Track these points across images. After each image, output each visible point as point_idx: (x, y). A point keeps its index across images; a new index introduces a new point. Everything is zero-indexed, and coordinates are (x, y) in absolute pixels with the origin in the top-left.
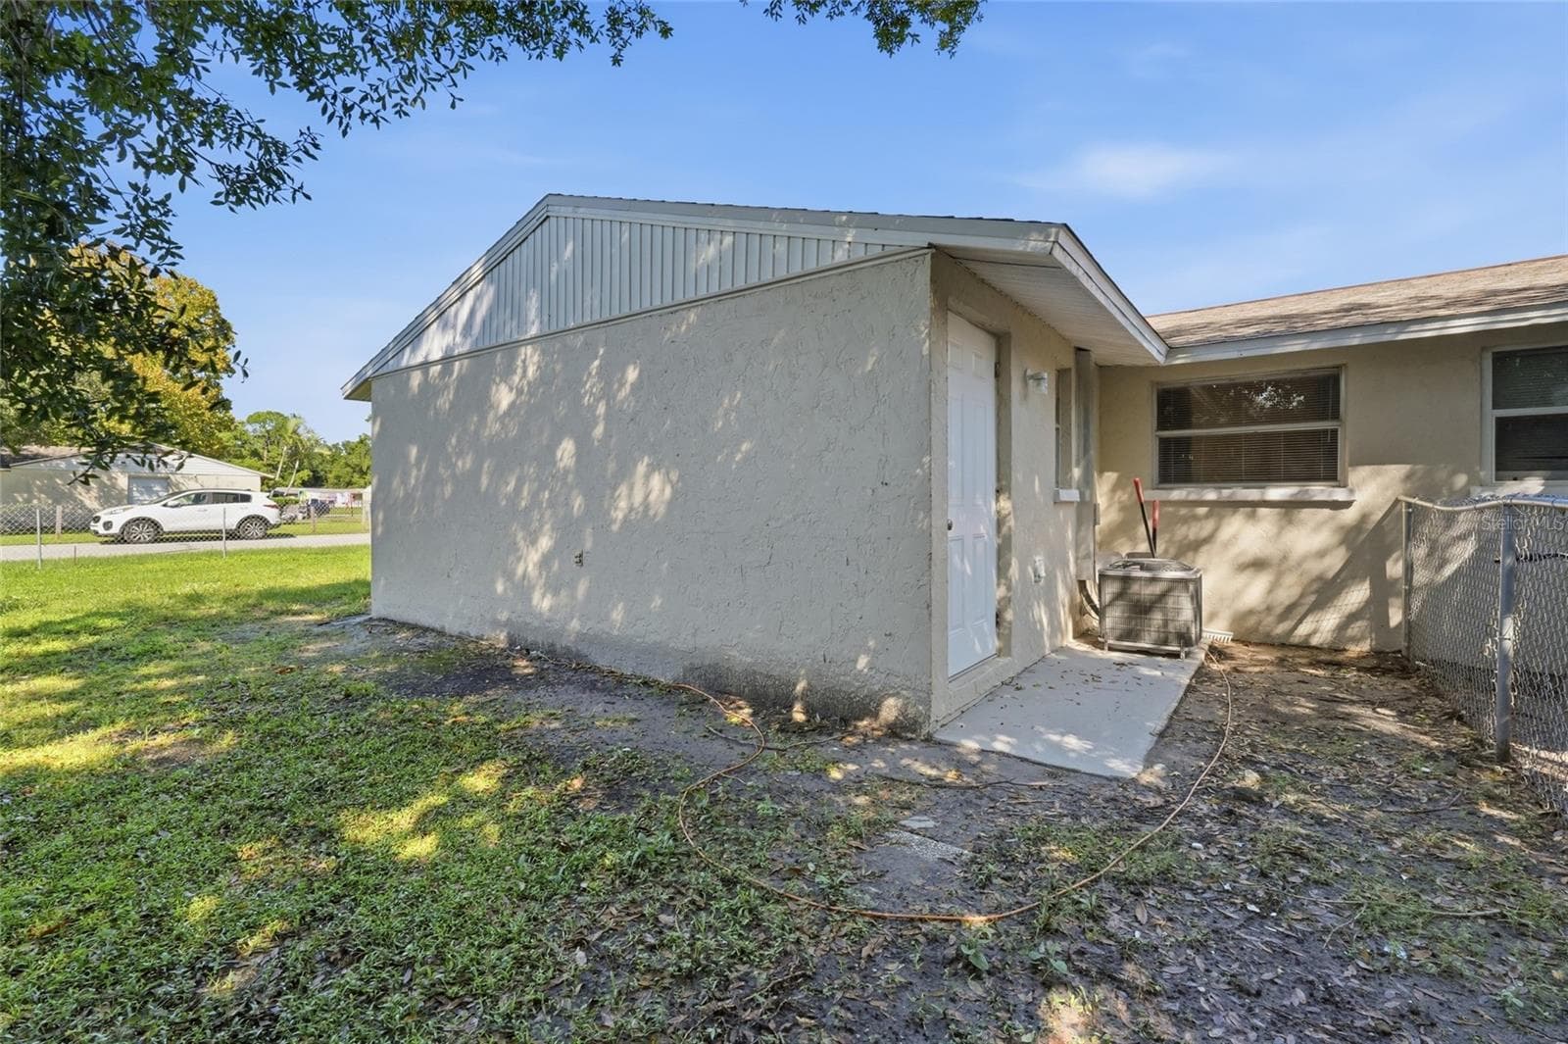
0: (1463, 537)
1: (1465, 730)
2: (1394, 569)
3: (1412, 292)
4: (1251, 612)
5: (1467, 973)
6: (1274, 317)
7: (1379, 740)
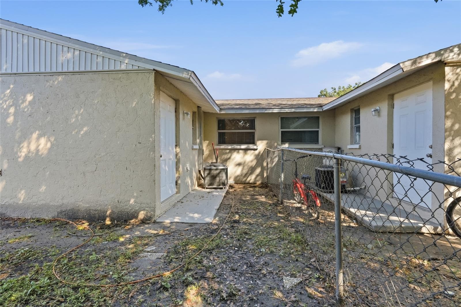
0: (276, 157)
1: (276, 198)
2: (265, 164)
3: (268, 102)
4: (238, 176)
5: (275, 251)
6: (242, 104)
7: (262, 203)
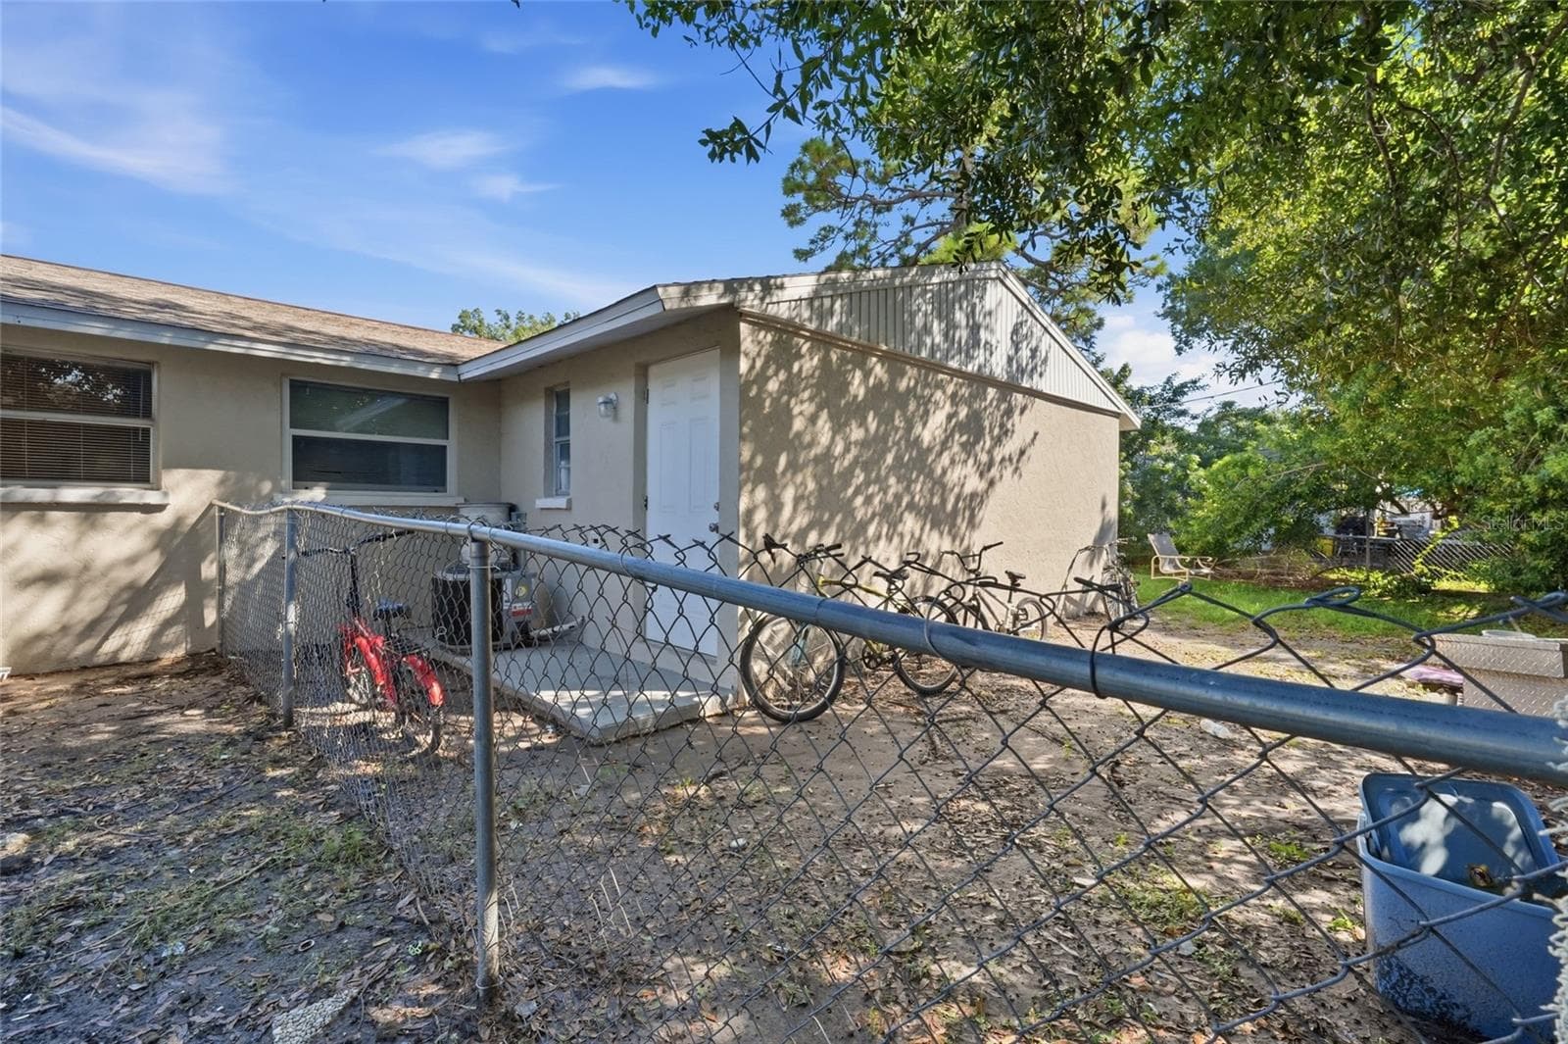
1: (263, 708)
2: (209, 570)
